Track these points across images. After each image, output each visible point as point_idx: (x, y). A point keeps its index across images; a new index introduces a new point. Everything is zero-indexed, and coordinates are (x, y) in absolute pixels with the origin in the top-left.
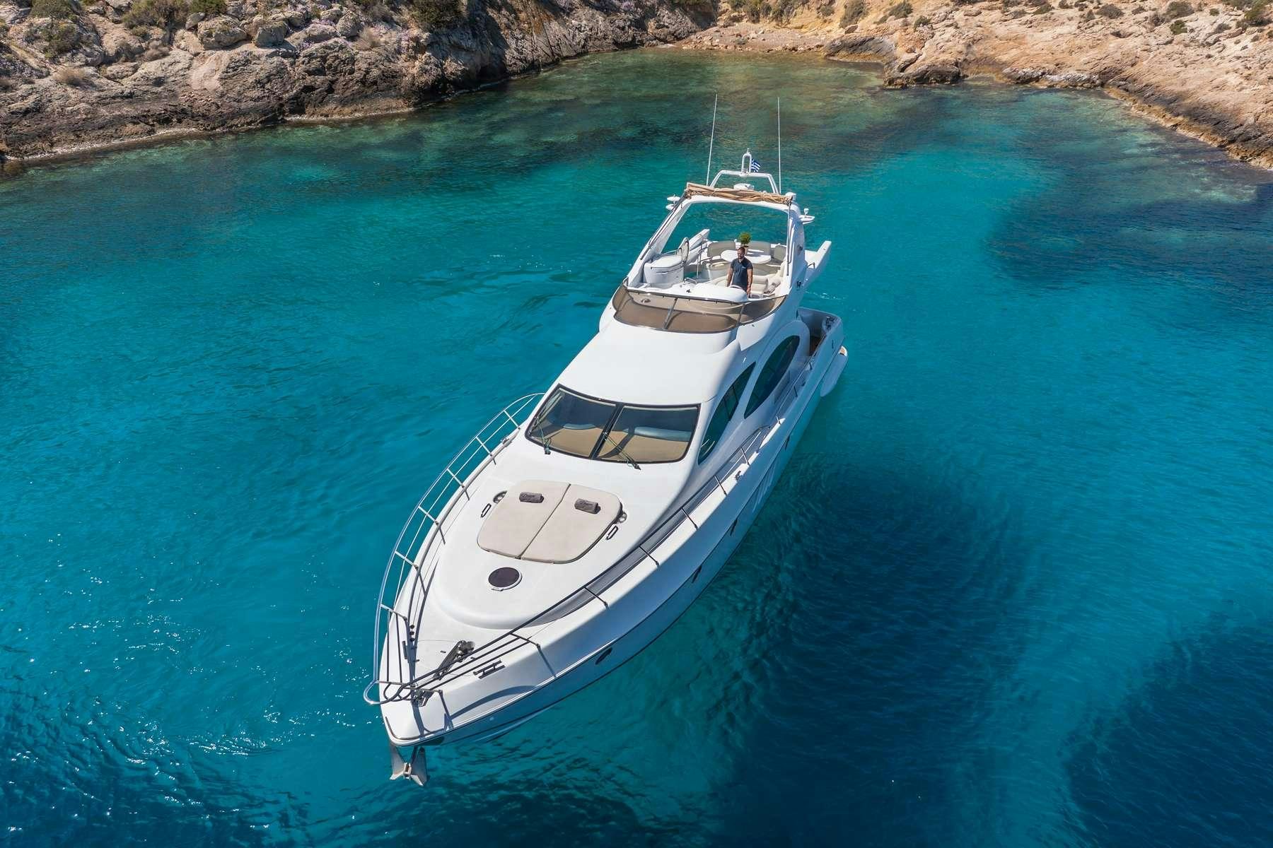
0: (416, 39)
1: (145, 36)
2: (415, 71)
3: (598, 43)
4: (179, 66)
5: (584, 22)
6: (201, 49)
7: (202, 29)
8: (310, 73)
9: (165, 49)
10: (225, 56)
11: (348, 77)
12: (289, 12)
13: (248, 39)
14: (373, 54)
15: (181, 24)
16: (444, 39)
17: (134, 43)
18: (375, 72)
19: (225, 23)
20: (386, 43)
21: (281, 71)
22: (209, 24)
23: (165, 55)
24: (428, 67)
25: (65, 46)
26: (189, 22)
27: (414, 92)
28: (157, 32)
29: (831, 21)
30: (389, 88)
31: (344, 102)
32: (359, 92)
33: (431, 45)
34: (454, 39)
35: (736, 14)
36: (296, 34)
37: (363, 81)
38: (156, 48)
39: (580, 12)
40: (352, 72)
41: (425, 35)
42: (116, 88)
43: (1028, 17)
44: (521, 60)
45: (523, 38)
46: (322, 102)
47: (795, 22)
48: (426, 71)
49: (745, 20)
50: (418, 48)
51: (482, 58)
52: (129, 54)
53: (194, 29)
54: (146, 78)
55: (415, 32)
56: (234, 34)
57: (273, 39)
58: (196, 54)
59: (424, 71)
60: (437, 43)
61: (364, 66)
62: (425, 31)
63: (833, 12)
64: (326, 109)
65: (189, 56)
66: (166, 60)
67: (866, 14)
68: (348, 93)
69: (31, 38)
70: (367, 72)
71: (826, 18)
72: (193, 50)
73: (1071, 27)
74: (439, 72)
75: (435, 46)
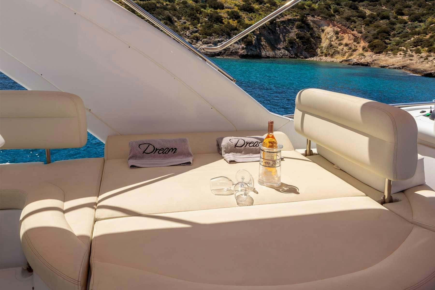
0: (243, 47)
1: (192, 41)
2: (242, 52)
3: (285, 56)
4: (198, 46)
5: (283, 52)
6: (202, 44)
7: (203, 40)
9: (196, 43)
11: (228, 51)
12: (219, 39)
13: (211, 43)
14: (234, 48)
15: (199, 40)
16: (249, 48)
18: (234, 51)
19: (207, 40)
20: (237, 47)
22: (204, 40)
23: (196, 44)
24: (245, 52)
26: (200, 40)
27: (241, 55)
28: (194, 41)
29: (344, 57)
30: (236, 54)
31: (227, 55)
32: (230, 54)
33: (246, 48)
34: (251, 48)
35: (321, 55)
36: (219, 43)
37: (231, 52)
38: (194, 43)
39: (282, 50)
40: (229, 50)
41: (245, 46)
43: (391, 56)
44: (266, 55)
45: (267, 52)
46: (223, 55)
47: (336, 57)
48: (244, 53)
49: (323, 56)
50: (243, 48)
51: (257, 53)
53: (201, 41)
55: (243, 46)
56: (208, 42)
57: (215, 43)
58: (201, 45)
59: (243, 52)
60: (247, 48)
61: (232, 50)
63: (345, 55)
64: (223, 56)
65: (200, 45)
66: (196, 45)
67: (353, 56)
68: (228, 54)
70: (232, 51)
71: (343, 56)
72: (200, 44)
73: (401, 58)
74: (247, 53)
75: (247, 49)
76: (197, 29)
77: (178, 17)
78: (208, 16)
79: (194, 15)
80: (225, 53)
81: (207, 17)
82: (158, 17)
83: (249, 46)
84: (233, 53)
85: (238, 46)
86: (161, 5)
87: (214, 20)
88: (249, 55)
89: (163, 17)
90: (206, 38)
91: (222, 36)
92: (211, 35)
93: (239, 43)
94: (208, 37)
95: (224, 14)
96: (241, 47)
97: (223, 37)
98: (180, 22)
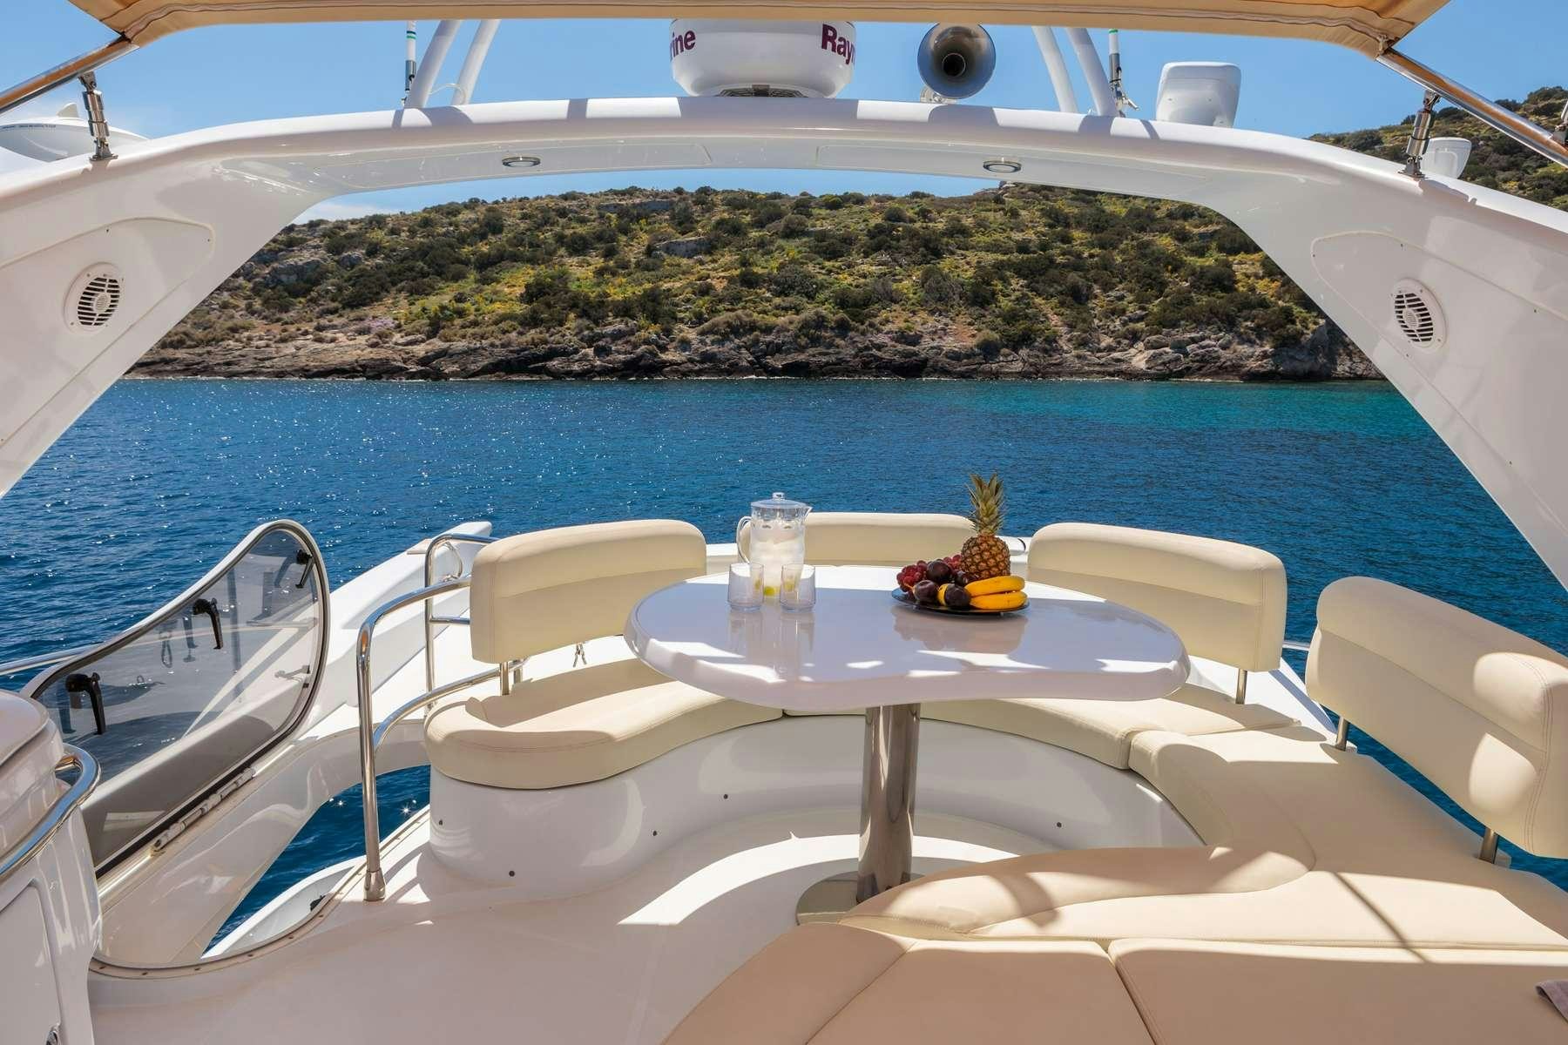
0: (1265, 352)
1: (1119, 343)
2: (1255, 365)
4: (1130, 355)
6: (1143, 349)
7: (1148, 340)
8: (1192, 361)
9: (1127, 348)
10: (1152, 352)
11: (1212, 364)
12: (1193, 335)
13: (1167, 345)
14: (1233, 357)
15: (1139, 339)
16: (1284, 354)
17: (1114, 345)
18: (1229, 363)
19: (1160, 338)
20: (1244, 352)
21: (1178, 359)
22: (1153, 338)
23: (1126, 350)
24: (1266, 365)
25: (1083, 343)
26: (1142, 339)
27: (1249, 375)
28: (1126, 342)
30: (1234, 371)
31: (1204, 375)
32: (1215, 371)
33: (1273, 355)
34: (1291, 354)
36: (1193, 345)
37: (1220, 367)
38: (1123, 347)
40: (1216, 362)
42: (1097, 361)
46: (1192, 374)
48: (1264, 367)
50: (1265, 355)
51: (1314, 366)
52: (1110, 349)
53: (1144, 341)
54: (1112, 358)
55: (1267, 349)
56: (1161, 343)
57: (1180, 346)
58: (1140, 351)
61: (1223, 360)
62: (1271, 348)
65: (1136, 351)
66: (1125, 352)
68: (1208, 371)
69: (1069, 340)
70: (1224, 362)
72: (1139, 349)
74: (1274, 368)
75: (1277, 357)
76: (1144, 313)
77: (1106, 285)
78: (1193, 274)
79: (1153, 277)
80: (1200, 369)
81: (1189, 278)
82: (1048, 288)
83: (1286, 348)
84: (1226, 368)
85: (1252, 350)
86: (1069, 259)
87: (1206, 285)
88: (1279, 374)
89: (1059, 288)
90: (1158, 332)
91: (1209, 324)
92: (1174, 325)
93: (1258, 341)
94: (1165, 330)
95: (1253, 264)
96: (1258, 351)
97: (1209, 328)
98: (1108, 296)
